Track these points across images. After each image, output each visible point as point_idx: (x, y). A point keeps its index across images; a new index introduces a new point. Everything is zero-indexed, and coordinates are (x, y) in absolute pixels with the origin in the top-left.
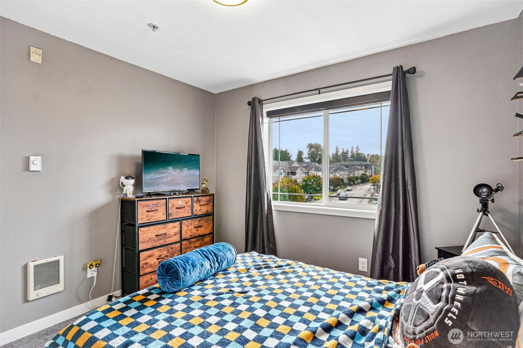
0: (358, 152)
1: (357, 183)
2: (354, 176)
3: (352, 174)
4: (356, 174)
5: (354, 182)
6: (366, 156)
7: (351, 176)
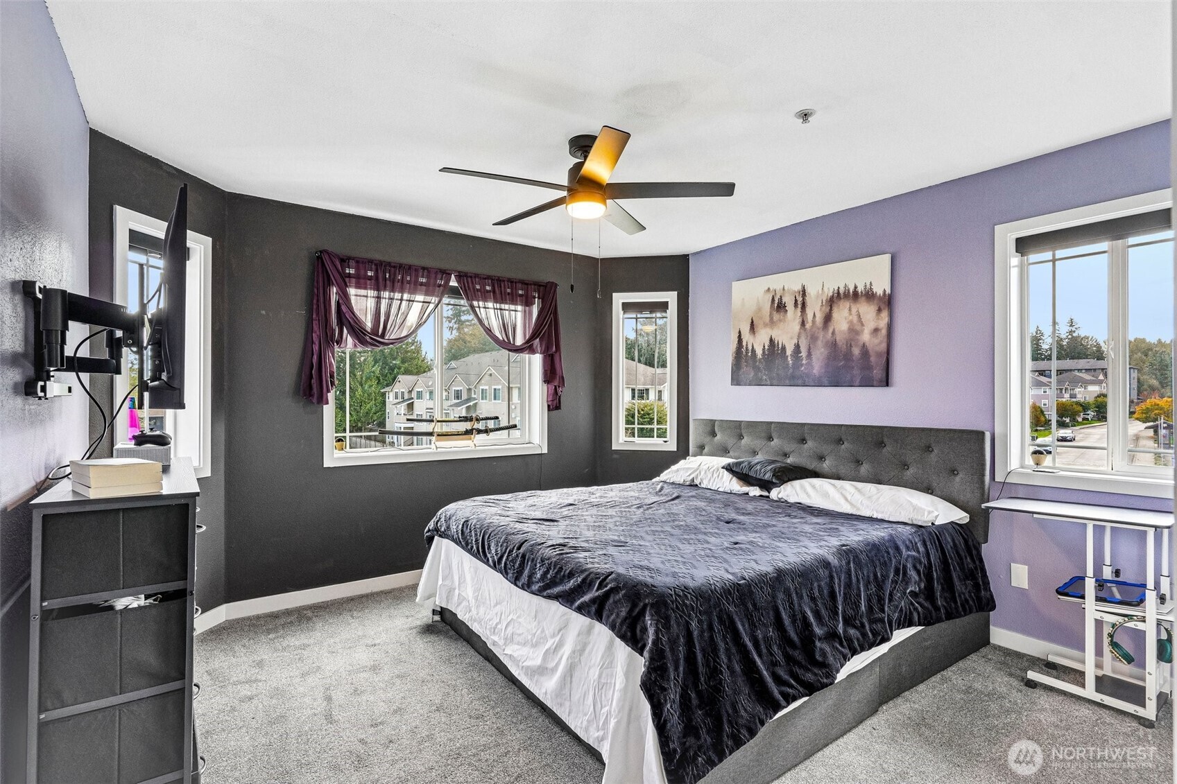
0: (1074, 335)
1: (1084, 419)
2: (1074, 400)
3: (1067, 396)
4: (1078, 396)
5: (1073, 417)
6: (1102, 344)
7: (1064, 400)
